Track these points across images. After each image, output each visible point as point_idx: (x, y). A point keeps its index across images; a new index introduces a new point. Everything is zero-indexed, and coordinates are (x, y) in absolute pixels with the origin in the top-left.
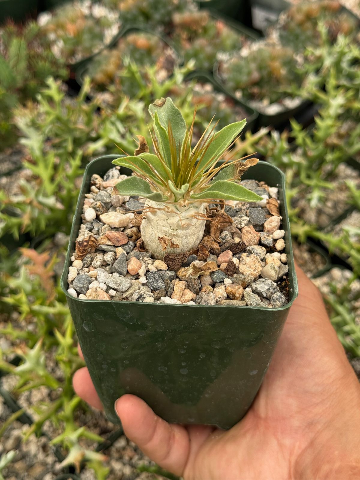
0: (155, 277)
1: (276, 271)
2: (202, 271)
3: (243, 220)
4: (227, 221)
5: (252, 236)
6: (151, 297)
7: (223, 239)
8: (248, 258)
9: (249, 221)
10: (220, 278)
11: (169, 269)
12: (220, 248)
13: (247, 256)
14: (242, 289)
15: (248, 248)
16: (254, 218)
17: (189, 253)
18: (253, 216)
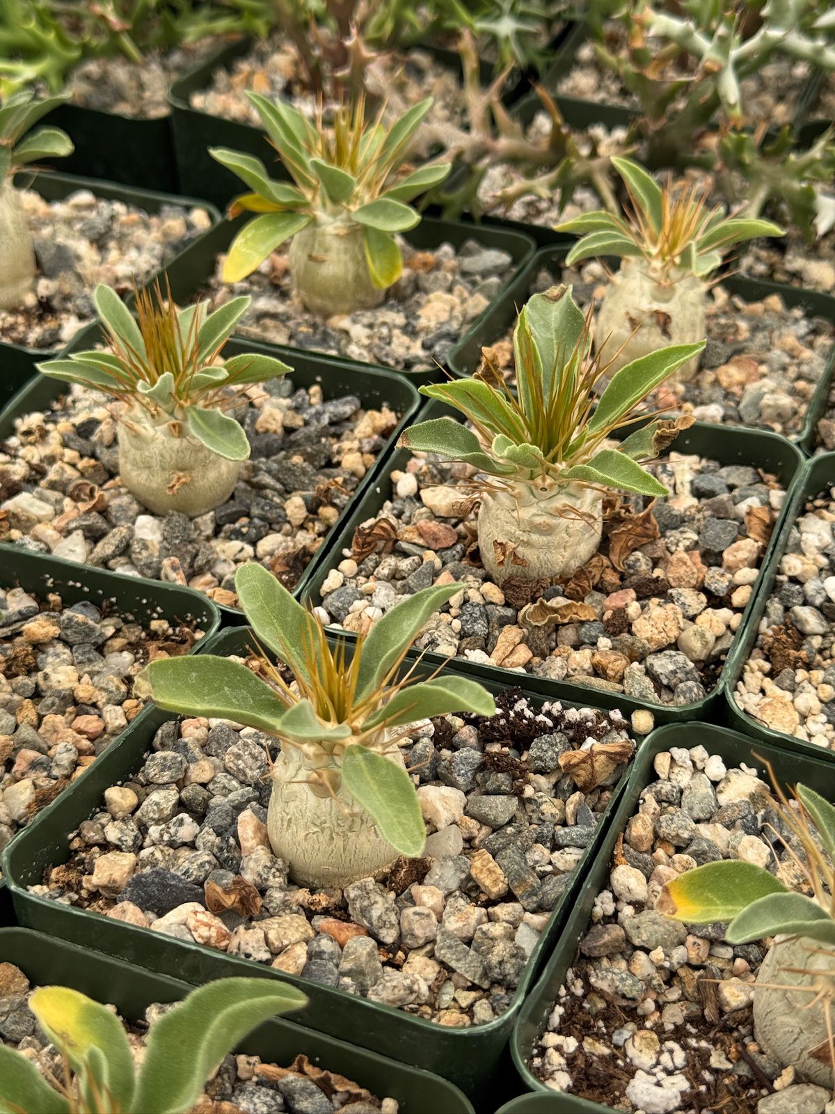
0: (474, 613)
1: (706, 642)
2: (556, 615)
3: (684, 539)
4: (649, 534)
5: (688, 570)
6: (451, 645)
7: (630, 567)
8: (659, 608)
9: (696, 543)
10: (591, 636)
11: (507, 604)
12: (618, 582)
13: (659, 605)
14: (624, 662)
15: (670, 591)
16: (706, 538)
17: (550, 580)
18: (707, 535)
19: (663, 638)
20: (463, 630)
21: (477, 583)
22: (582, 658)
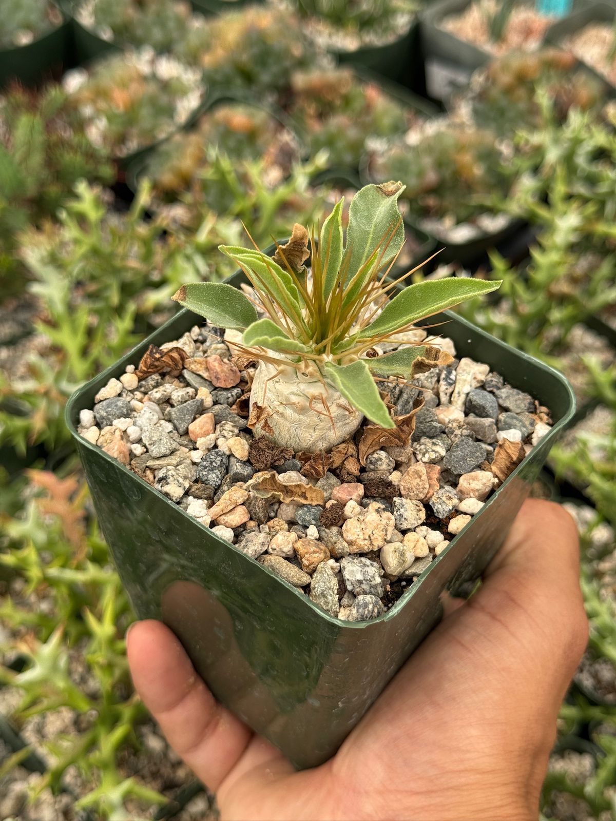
0: (214, 462)
1: (404, 561)
2: (280, 493)
3: (433, 451)
4: (402, 438)
5: (420, 483)
6: (180, 487)
7: (371, 463)
8: (375, 514)
9: (442, 458)
10: (304, 520)
11: (248, 462)
12: (356, 473)
13: (378, 511)
14: (322, 556)
15: (395, 499)
16: (452, 457)
17: (294, 453)
18: (455, 454)
19: (365, 546)
20: (199, 475)
21: (231, 434)
22: (284, 540)
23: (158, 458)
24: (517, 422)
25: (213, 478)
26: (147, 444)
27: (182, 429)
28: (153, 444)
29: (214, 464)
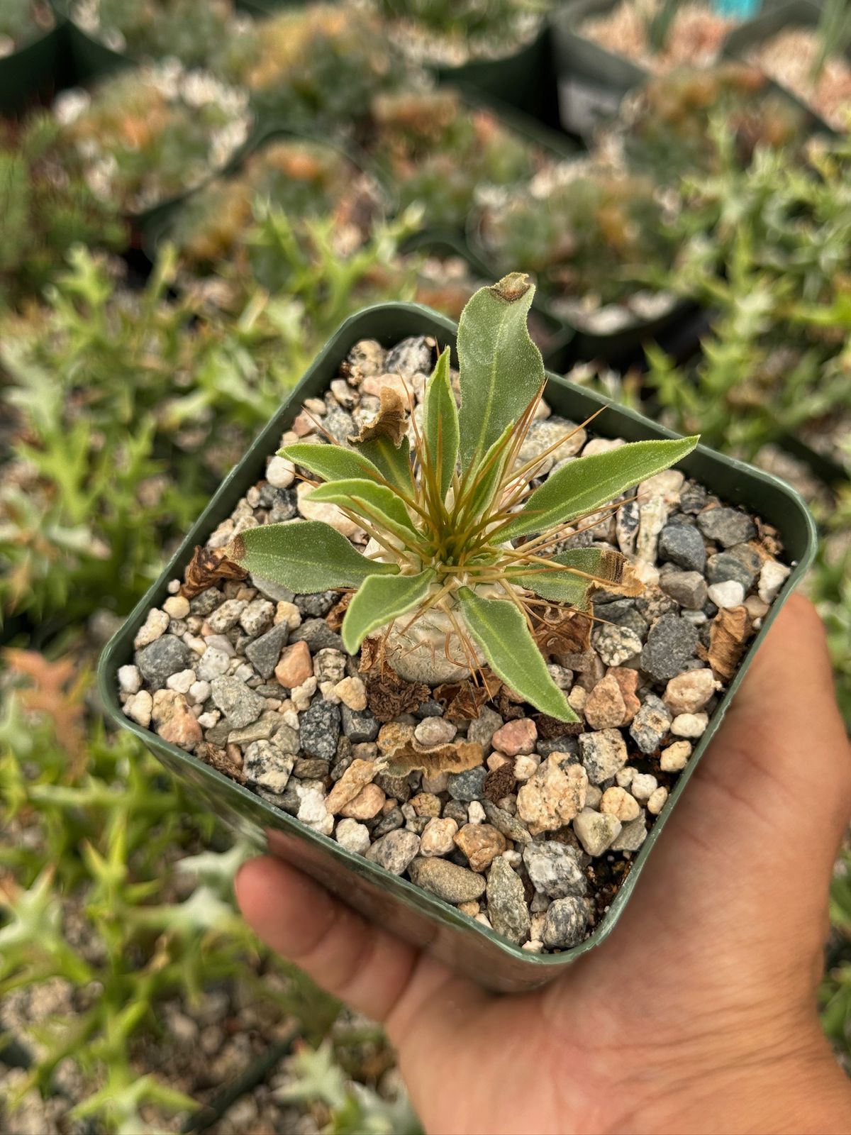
0: (321, 722)
2: (422, 767)
3: (624, 648)
4: (577, 638)
5: (613, 707)
6: (282, 771)
8: (558, 771)
9: (638, 655)
10: (462, 795)
11: (368, 712)
13: (561, 766)
14: (495, 849)
15: (583, 738)
16: (653, 653)
17: (430, 692)
18: (655, 648)
19: (553, 824)
20: (304, 744)
21: (336, 672)
22: (440, 835)
23: (242, 730)
24: (735, 568)
25: (324, 747)
26: (223, 709)
27: (266, 672)
28: (231, 709)
29: (322, 725)
